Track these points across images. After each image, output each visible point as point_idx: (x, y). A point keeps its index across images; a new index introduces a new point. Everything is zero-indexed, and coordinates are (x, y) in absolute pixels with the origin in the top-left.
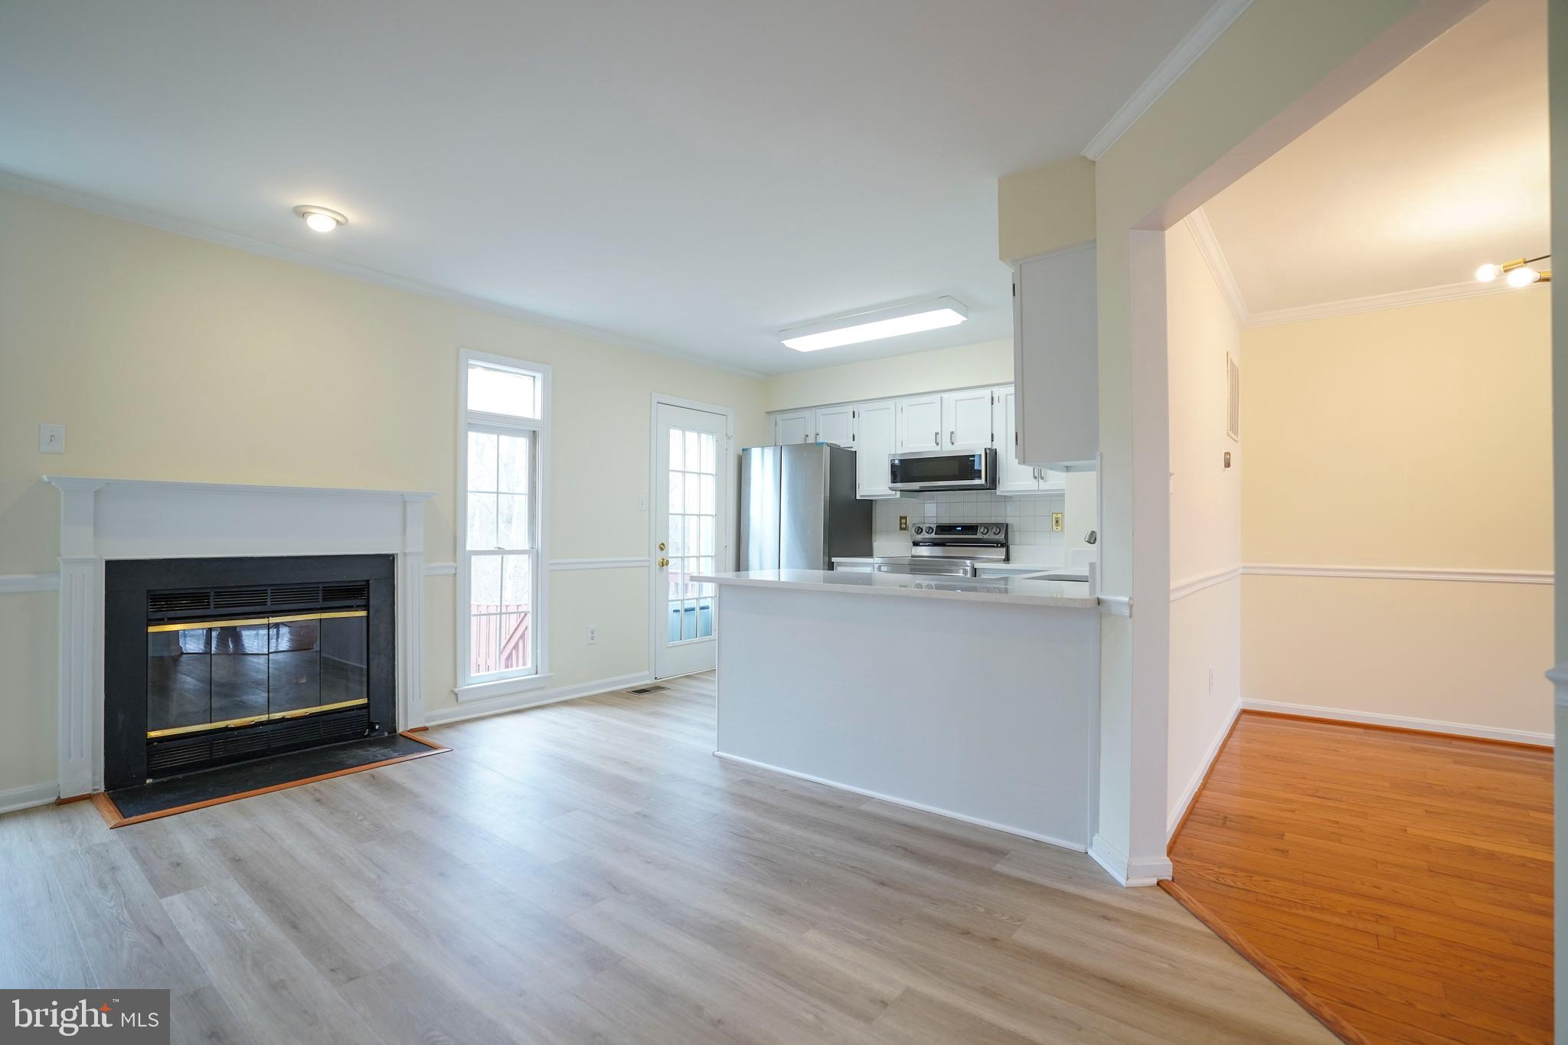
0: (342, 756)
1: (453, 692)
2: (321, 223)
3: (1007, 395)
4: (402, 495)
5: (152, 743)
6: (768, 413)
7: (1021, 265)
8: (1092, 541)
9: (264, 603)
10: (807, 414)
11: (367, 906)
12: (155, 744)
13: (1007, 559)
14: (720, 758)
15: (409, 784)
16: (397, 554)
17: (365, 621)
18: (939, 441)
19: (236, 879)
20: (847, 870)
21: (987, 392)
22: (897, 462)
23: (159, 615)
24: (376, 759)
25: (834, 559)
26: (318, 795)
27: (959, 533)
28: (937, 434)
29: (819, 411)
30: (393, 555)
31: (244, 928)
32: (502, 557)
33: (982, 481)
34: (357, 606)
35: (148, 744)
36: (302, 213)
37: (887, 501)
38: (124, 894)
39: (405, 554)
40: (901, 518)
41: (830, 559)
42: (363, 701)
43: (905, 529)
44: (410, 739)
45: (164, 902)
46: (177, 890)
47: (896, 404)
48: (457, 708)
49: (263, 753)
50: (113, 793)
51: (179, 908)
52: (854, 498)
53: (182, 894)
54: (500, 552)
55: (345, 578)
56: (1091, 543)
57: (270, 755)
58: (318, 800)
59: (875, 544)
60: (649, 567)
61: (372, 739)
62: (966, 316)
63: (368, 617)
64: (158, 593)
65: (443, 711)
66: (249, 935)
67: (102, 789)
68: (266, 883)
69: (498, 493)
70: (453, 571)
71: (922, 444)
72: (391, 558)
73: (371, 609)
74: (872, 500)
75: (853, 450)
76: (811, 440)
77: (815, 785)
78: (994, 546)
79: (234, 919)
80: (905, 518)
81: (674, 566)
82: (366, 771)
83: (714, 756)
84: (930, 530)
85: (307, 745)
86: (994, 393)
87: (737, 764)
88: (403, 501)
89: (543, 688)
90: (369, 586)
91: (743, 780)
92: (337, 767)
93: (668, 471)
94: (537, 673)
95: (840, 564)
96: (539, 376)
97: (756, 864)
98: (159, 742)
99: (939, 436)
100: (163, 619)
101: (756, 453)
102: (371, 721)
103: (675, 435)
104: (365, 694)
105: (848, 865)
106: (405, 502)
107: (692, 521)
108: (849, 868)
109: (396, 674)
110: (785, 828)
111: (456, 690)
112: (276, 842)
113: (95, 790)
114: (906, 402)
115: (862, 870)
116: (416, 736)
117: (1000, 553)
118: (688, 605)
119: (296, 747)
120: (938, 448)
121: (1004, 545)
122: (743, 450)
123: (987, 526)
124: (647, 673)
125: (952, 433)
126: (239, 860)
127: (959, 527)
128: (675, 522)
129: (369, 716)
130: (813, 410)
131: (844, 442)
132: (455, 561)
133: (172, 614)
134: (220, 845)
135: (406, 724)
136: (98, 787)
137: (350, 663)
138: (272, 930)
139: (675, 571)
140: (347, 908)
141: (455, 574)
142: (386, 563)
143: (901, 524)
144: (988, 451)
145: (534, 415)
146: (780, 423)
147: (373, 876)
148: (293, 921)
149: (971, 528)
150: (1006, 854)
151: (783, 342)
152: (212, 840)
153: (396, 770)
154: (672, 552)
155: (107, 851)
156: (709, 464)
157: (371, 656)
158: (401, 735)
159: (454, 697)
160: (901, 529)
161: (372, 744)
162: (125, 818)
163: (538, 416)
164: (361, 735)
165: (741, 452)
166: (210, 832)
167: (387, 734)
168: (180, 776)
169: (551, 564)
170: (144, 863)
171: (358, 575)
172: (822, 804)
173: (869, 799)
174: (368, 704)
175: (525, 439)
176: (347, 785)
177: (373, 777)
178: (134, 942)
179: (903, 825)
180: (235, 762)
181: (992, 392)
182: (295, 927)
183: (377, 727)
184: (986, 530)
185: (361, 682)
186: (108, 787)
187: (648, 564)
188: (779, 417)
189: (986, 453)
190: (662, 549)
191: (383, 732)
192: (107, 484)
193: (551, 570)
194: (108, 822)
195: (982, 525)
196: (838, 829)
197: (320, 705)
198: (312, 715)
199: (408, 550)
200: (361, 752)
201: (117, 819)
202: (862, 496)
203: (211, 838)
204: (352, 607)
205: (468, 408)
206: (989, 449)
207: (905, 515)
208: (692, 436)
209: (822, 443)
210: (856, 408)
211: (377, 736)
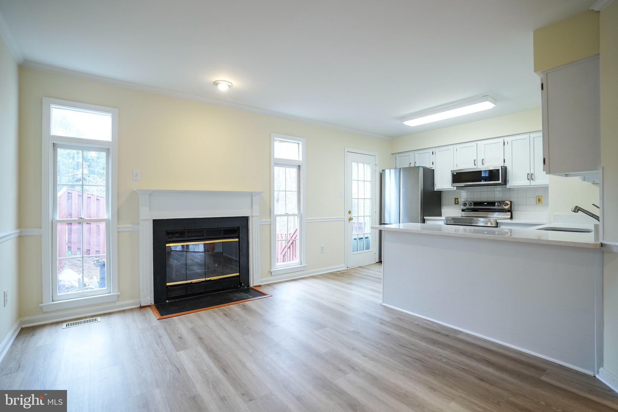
0: (231, 296)
1: (270, 271)
2: (224, 86)
3: (512, 141)
4: (251, 193)
5: (168, 287)
6: (392, 154)
7: (547, 74)
8: (576, 211)
9: (203, 236)
10: (411, 154)
11: (251, 365)
12: (169, 288)
13: (511, 218)
14: (384, 306)
15: (258, 310)
16: (249, 216)
17: (238, 242)
18: (476, 163)
19: (201, 347)
20: (461, 370)
21: (501, 140)
22: (455, 174)
23: (169, 240)
24: (244, 298)
25: (425, 218)
26: (225, 313)
27: (485, 205)
28: (475, 160)
29: (416, 152)
30: (248, 217)
31: (207, 369)
32: (288, 217)
33: (500, 182)
34: (235, 237)
35: (167, 288)
36: (216, 84)
37: (449, 192)
38: (165, 348)
39: (252, 216)
40: (455, 199)
41: (423, 217)
42: (237, 274)
43: (457, 204)
44: (255, 290)
45: (179, 353)
46: (182, 349)
47: (453, 147)
48: (271, 278)
49: (203, 293)
50: (157, 305)
51: (184, 357)
52: (433, 190)
53: (184, 351)
54: (287, 215)
55: (231, 226)
56: (575, 212)
57: (206, 294)
58: (225, 315)
59: (443, 211)
60: (345, 220)
61: (241, 289)
62: (495, 104)
63: (239, 241)
64: (169, 231)
65: (266, 279)
66: (209, 373)
67: (153, 304)
68: (212, 350)
69: (286, 191)
70: (270, 223)
71: (467, 166)
72: (247, 218)
73: (240, 238)
74: (441, 191)
75: (433, 169)
76: (412, 165)
77: (432, 323)
78: (504, 212)
79: (203, 365)
80: (458, 199)
81: (355, 220)
82: (242, 303)
83: (381, 305)
84: (470, 204)
85: (218, 290)
86: (505, 140)
87: (392, 310)
88: (251, 195)
89: (303, 270)
90: (239, 230)
91: (397, 318)
92: (229, 301)
93: (352, 180)
94: (301, 264)
95: (428, 220)
96: (301, 143)
97: (415, 362)
98: (170, 287)
99: (476, 161)
100: (171, 241)
101: (387, 171)
102: (241, 282)
103: (354, 164)
104: (238, 271)
105: (461, 368)
106: (252, 196)
107: (361, 201)
108: (462, 369)
109: (249, 264)
110: (423, 344)
111: (271, 271)
112: (213, 332)
113: (151, 304)
114: (458, 146)
115: (468, 371)
116: (257, 289)
117: (508, 215)
118: (360, 236)
119: (215, 291)
120: (476, 167)
121: (510, 211)
122: (383, 170)
123: (500, 202)
124: (344, 265)
125: (483, 160)
126: (201, 338)
127: (486, 203)
128: (355, 201)
129: (240, 280)
130: (413, 152)
131: (429, 166)
132: (270, 219)
133: (173, 239)
134: (193, 330)
135: (253, 284)
136: (152, 303)
137: (233, 258)
138: (218, 372)
139: (354, 222)
140: (244, 365)
141: (271, 224)
142: (245, 220)
143: (455, 201)
144: (503, 167)
145: (299, 159)
146: (398, 158)
147: (252, 352)
148: (225, 369)
149: (492, 203)
150: (546, 371)
151: (403, 123)
152: (191, 328)
153: (252, 303)
154: (354, 214)
155: (157, 329)
156: (368, 177)
157: (240, 257)
158: (251, 288)
159: (270, 273)
160: (455, 204)
161: (241, 291)
162: (162, 316)
163: (301, 159)
164: (237, 287)
165: (381, 171)
166: (190, 325)
167: (246, 287)
168: (177, 300)
169: (307, 220)
170: (169, 335)
171: (236, 225)
172: (438, 333)
173: (461, 332)
174: (239, 275)
175: (295, 169)
176: (234, 308)
177: (244, 306)
178: (170, 370)
179: (482, 348)
180: (194, 296)
181: (504, 140)
182: (225, 372)
183: (243, 285)
184: (500, 204)
185: (237, 266)
186: (155, 303)
187: (344, 219)
188: (397, 156)
189: (502, 168)
190: (350, 213)
191: (245, 286)
192: (153, 191)
193: (306, 222)
194: (156, 317)
195: (497, 202)
196: (449, 347)
197: (223, 275)
198: (220, 279)
199: (253, 215)
200: (237, 295)
201: (159, 316)
202: (437, 189)
203: (190, 328)
204: (233, 237)
205: (275, 157)
206: (503, 166)
207: (457, 197)
208: (361, 165)
209: (419, 167)
210: (433, 150)
211: (243, 288)
